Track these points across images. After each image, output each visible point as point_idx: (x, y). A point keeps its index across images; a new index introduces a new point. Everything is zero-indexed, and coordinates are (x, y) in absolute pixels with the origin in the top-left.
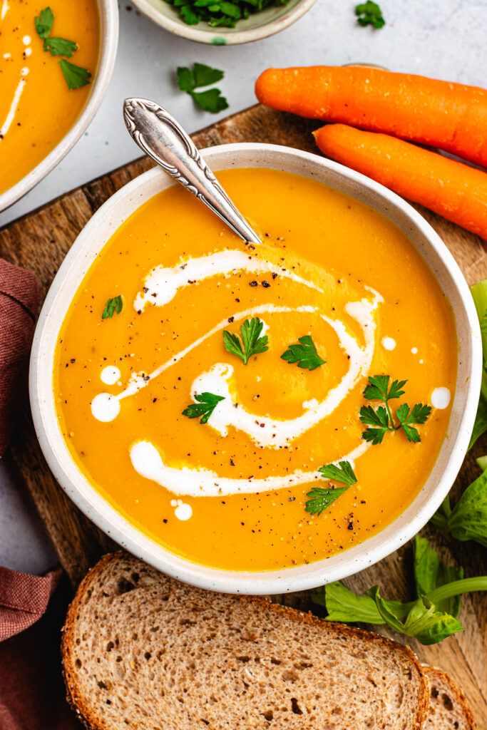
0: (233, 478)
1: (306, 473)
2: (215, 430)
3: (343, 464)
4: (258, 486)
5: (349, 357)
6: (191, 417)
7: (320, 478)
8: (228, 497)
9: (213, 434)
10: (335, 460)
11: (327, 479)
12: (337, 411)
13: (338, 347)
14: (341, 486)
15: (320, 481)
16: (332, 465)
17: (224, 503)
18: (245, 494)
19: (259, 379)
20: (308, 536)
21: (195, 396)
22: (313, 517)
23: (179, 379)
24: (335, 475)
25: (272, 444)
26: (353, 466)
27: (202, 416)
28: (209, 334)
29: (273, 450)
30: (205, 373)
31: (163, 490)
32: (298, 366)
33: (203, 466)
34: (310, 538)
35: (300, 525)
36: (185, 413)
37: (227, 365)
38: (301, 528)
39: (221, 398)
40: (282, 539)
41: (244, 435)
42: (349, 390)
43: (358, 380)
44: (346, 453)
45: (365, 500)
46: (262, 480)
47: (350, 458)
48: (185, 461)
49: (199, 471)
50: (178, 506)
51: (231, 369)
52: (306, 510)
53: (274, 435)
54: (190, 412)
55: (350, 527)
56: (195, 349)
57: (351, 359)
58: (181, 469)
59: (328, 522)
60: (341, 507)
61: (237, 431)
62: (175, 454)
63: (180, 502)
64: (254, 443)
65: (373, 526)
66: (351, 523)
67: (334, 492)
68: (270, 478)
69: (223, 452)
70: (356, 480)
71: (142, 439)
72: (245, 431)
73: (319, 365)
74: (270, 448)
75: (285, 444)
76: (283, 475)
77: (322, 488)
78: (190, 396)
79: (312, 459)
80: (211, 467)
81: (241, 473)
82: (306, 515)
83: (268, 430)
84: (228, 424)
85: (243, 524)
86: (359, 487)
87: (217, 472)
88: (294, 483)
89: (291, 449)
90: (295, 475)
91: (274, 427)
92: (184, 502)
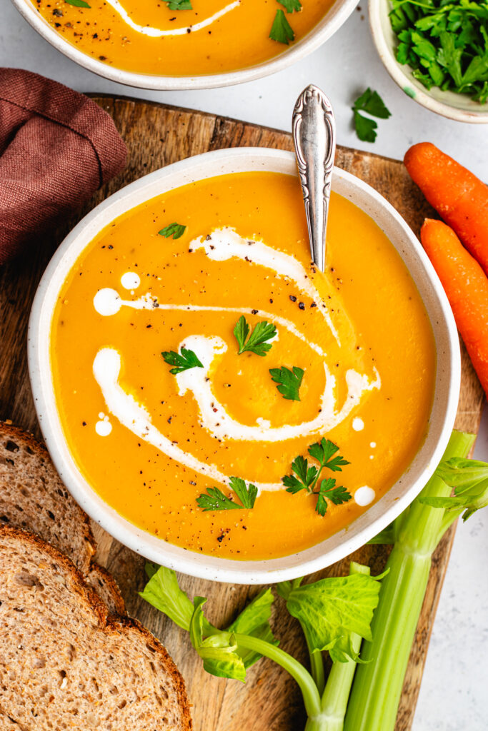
0: (161, 432)
1: (218, 472)
2: (177, 384)
3: (252, 487)
4: (175, 453)
5: (320, 411)
6: (166, 361)
7: (227, 483)
8: (146, 443)
9: (173, 387)
10: (249, 479)
11: (231, 489)
12: (278, 444)
13: (319, 397)
14: (238, 503)
15: (225, 486)
16: (243, 482)
17: (139, 445)
18: (161, 452)
19: (240, 373)
20: (183, 521)
21: (182, 347)
22: (198, 509)
23: (181, 325)
24: (240, 490)
25: (211, 430)
26: (258, 495)
27: (176, 367)
28: (229, 309)
29: (208, 435)
30: (203, 336)
31: (103, 399)
32: (277, 387)
33: (145, 405)
35: (184, 508)
36: (164, 354)
37: (225, 343)
38: (182, 510)
39: (200, 365)
40: (162, 507)
41: (195, 407)
42: (301, 435)
43: (313, 433)
44: (261, 481)
45: (247, 527)
46: (181, 451)
47: (261, 487)
48: (135, 390)
49: (140, 406)
50: (103, 420)
51: (225, 349)
52: (197, 500)
53: (218, 424)
54: (169, 357)
55: (220, 539)
56: (209, 312)
57: (321, 414)
58: (127, 394)
59: (207, 522)
60: (225, 518)
61: (193, 399)
62: (132, 379)
63: (107, 418)
64: (198, 418)
65: (238, 552)
66: (223, 536)
67: (229, 503)
68: (189, 454)
69: (170, 407)
70: (252, 507)
71: (116, 348)
72: (199, 404)
73: (293, 399)
74: (207, 431)
75: (221, 437)
76: (201, 460)
77: (223, 493)
78: (178, 345)
79: (232, 465)
80: (152, 410)
81: (170, 433)
82: (194, 504)
83: (216, 417)
84: (191, 389)
85: (141, 472)
86: (251, 514)
87: (153, 418)
88: (204, 473)
89: (222, 445)
90: (209, 467)
91: (223, 418)
92: (110, 421)
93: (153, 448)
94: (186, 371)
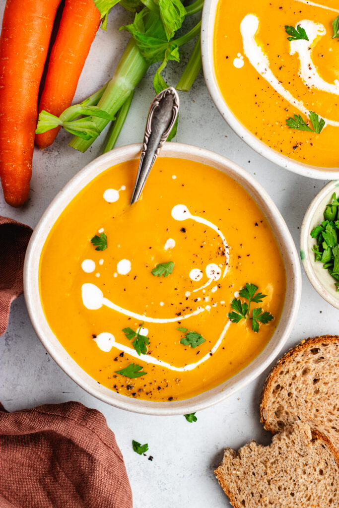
0: (274, 74)
1: (304, 107)
2: (290, 47)
3: (322, 120)
4: (280, 89)
6: (286, 31)
7: (307, 115)
8: (263, 78)
9: (287, 49)
10: (321, 116)
11: (309, 119)
14: (311, 127)
15: (306, 116)
16: (318, 116)
17: (258, 78)
18: (271, 86)
19: (330, 50)
20: (274, 131)
21: (298, 25)
22: (285, 126)
23: (300, 12)
24: (314, 121)
25: (305, 80)
26: (325, 126)
27: (291, 36)
28: (332, 9)
29: (303, 82)
30: (313, 22)
31: (241, 45)
33: (267, 55)
34: (274, 133)
35: (277, 123)
36: (286, 27)
37: (325, 29)
38: (276, 124)
39: (307, 39)
40: (263, 120)
41: (298, 63)
44: (328, 118)
45: (313, 144)
46: (283, 89)
47: (328, 122)
48: (263, 45)
49: (264, 55)
50: (239, 58)
51: (324, 33)
52: (287, 120)
53: (310, 77)
54: (289, 29)
55: (295, 147)
56: (320, 8)
58: (258, 46)
59: (289, 135)
60: (301, 136)
61: (298, 58)
62: (263, 38)
63: (242, 57)
64: (299, 71)
65: (304, 158)
66: (297, 146)
67: (306, 127)
68: (288, 91)
69: (282, 60)
70: (319, 133)
71: (257, 16)
72: (301, 62)
74: (302, 80)
75: (310, 85)
76: (294, 97)
77: (303, 119)
78: (296, 23)
79: (313, 104)
80: (270, 59)
81: (279, 76)
82: (284, 123)
83: (310, 73)
84: (298, 52)
85: (256, 95)
86: (317, 137)
87: (270, 64)
88: (294, 105)
89: (310, 91)
90: (298, 102)
91: (314, 74)
92: (244, 59)
93: (266, 82)
94: (297, 40)
